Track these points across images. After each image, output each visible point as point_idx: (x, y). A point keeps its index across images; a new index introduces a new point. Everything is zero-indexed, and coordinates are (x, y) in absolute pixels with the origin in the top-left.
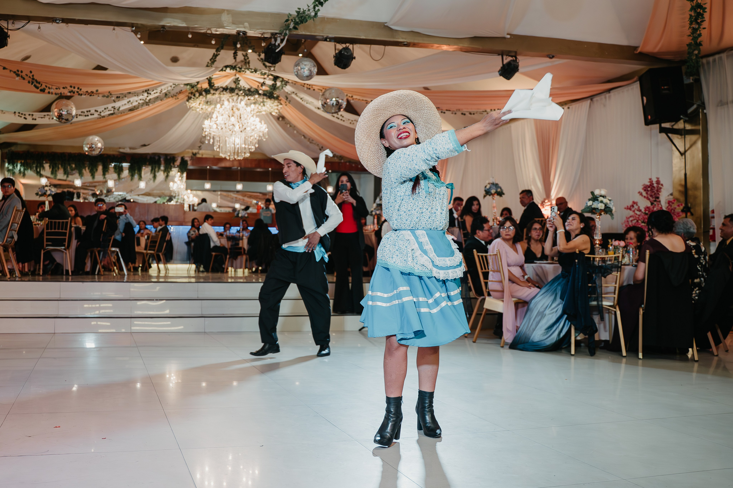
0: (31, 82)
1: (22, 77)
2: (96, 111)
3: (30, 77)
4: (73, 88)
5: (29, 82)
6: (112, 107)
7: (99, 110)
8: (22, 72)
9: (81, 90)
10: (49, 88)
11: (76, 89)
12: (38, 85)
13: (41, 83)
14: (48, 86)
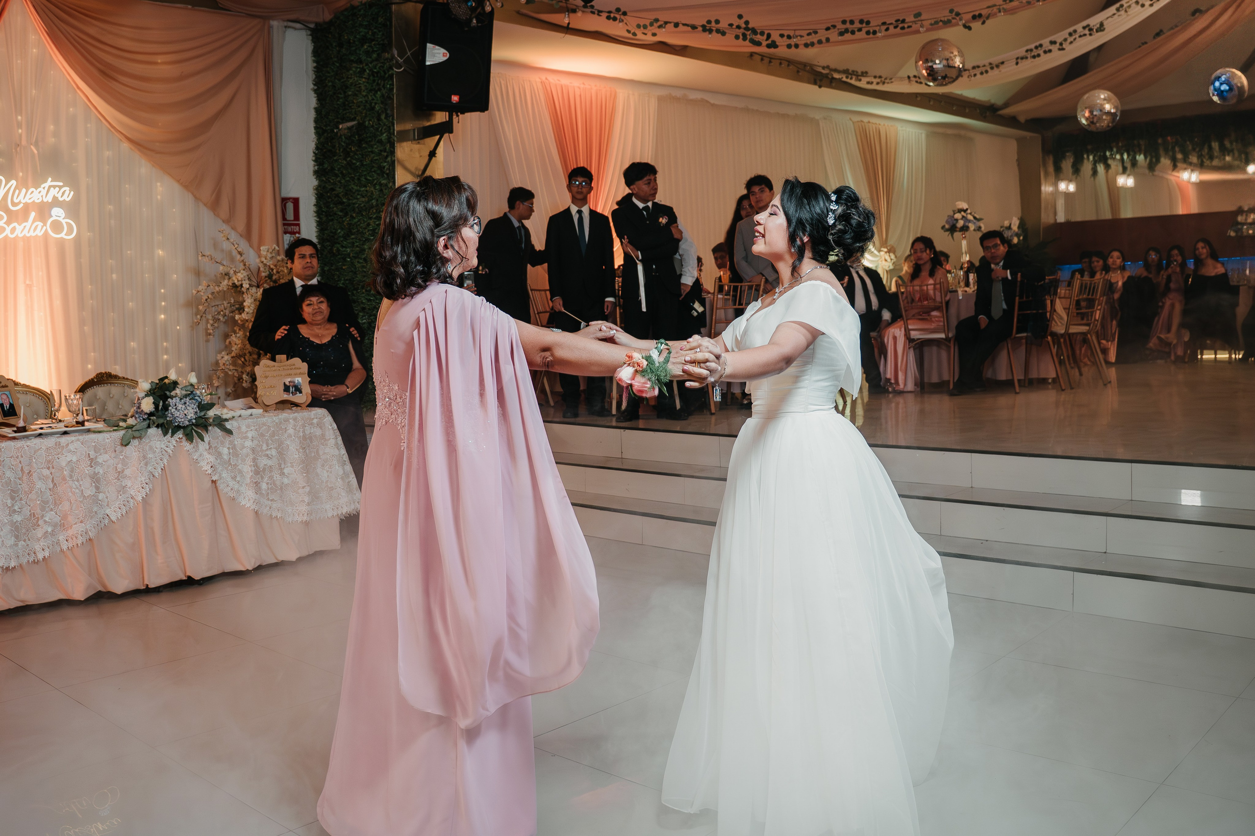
0: (741, 37)
1: (718, 31)
2: (1053, 43)
3: (738, 27)
4: (848, 24)
5: (737, 37)
6: (1084, 28)
7: (1059, 41)
8: (717, 22)
9: (868, 23)
10: (789, 37)
11: (857, 25)
12: (758, 38)
13: (766, 32)
14: (786, 33)
